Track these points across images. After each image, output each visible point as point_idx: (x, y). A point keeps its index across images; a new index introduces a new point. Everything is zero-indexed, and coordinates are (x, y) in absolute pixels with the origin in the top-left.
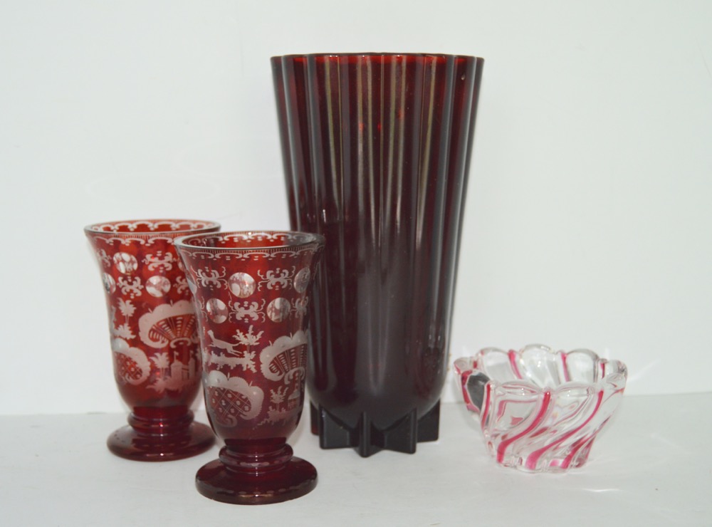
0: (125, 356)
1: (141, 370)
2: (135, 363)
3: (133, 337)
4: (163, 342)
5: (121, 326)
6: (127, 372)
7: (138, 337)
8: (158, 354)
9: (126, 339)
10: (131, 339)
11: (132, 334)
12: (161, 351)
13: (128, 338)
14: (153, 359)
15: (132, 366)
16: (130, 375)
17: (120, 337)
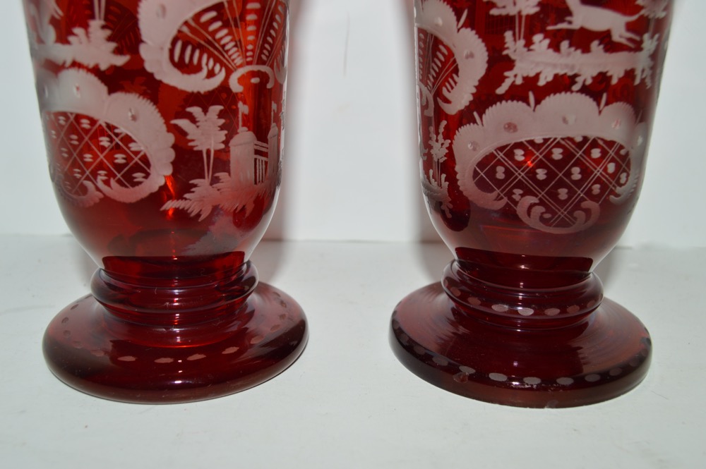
0: (93, 121)
1: (145, 159)
2: (128, 139)
3: (121, 61)
4: (211, 74)
5: (78, 31)
6: (101, 166)
7: (137, 61)
8: (196, 111)
9: (95, 71)
10: (114, 68)
11: (118, 51)
12: (204, 100)
13: (103, 67)
14: (183, 123)
15: (117, 149)
16: (110, 175)
17: (75, 64)
